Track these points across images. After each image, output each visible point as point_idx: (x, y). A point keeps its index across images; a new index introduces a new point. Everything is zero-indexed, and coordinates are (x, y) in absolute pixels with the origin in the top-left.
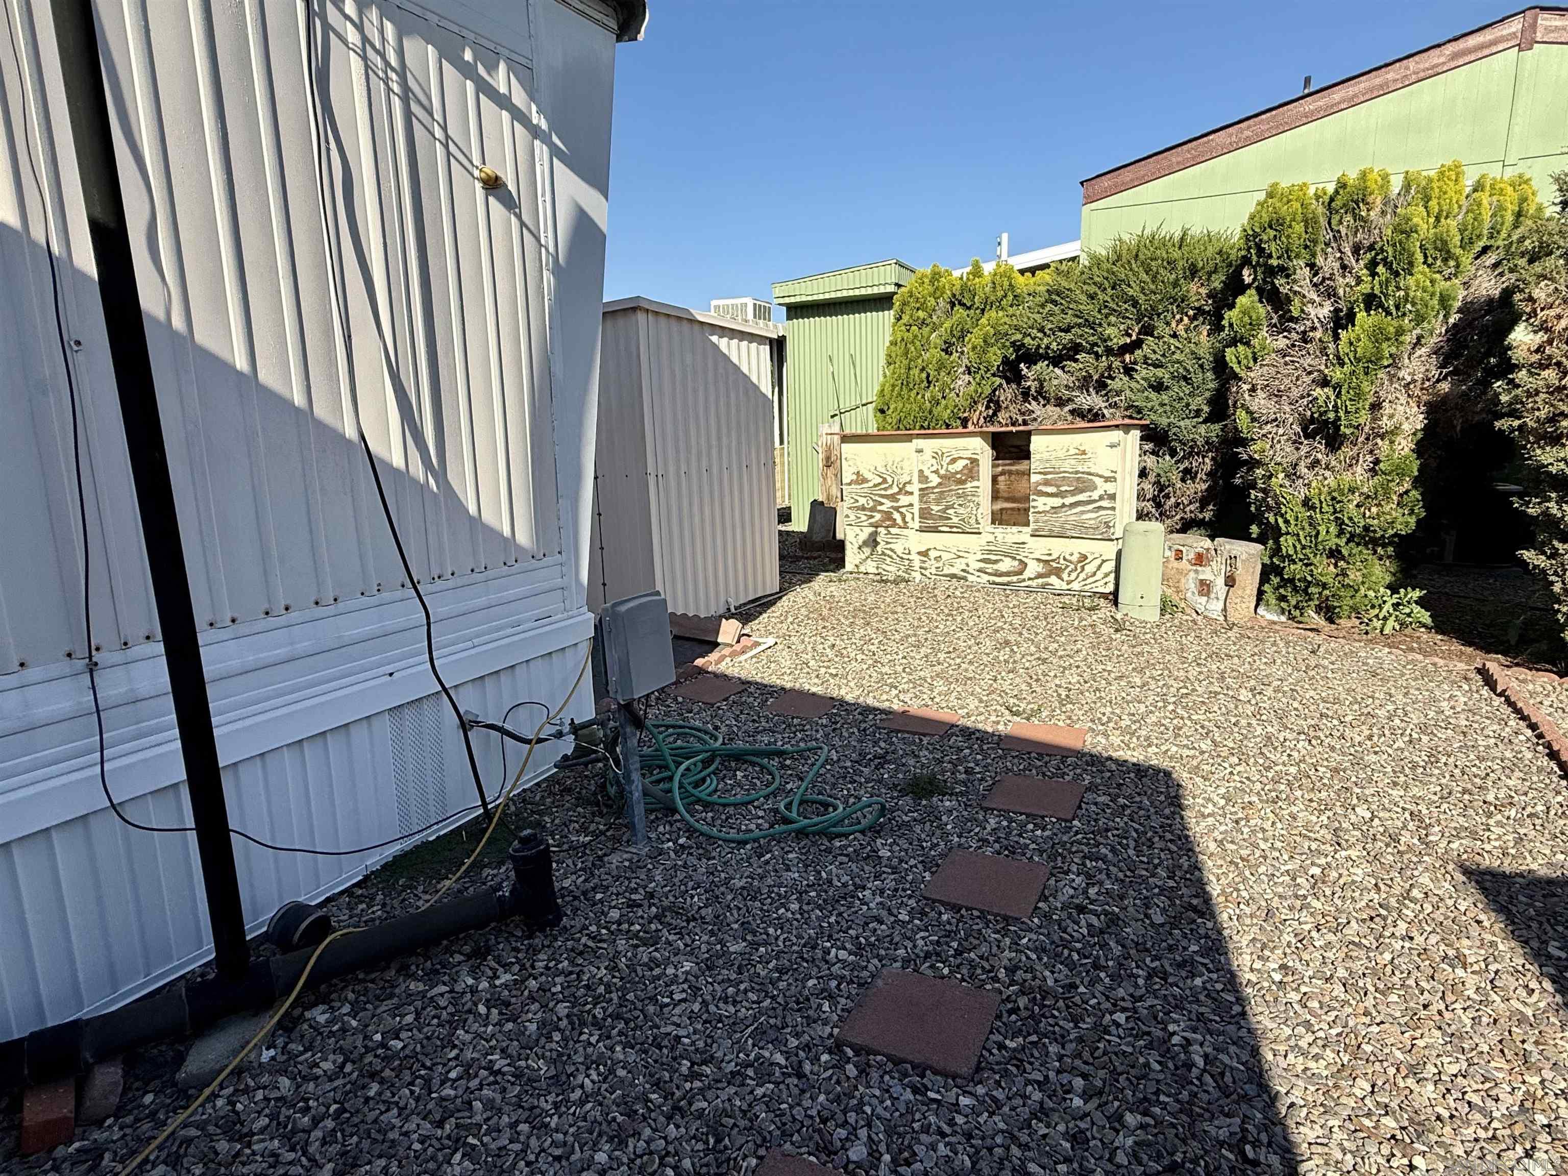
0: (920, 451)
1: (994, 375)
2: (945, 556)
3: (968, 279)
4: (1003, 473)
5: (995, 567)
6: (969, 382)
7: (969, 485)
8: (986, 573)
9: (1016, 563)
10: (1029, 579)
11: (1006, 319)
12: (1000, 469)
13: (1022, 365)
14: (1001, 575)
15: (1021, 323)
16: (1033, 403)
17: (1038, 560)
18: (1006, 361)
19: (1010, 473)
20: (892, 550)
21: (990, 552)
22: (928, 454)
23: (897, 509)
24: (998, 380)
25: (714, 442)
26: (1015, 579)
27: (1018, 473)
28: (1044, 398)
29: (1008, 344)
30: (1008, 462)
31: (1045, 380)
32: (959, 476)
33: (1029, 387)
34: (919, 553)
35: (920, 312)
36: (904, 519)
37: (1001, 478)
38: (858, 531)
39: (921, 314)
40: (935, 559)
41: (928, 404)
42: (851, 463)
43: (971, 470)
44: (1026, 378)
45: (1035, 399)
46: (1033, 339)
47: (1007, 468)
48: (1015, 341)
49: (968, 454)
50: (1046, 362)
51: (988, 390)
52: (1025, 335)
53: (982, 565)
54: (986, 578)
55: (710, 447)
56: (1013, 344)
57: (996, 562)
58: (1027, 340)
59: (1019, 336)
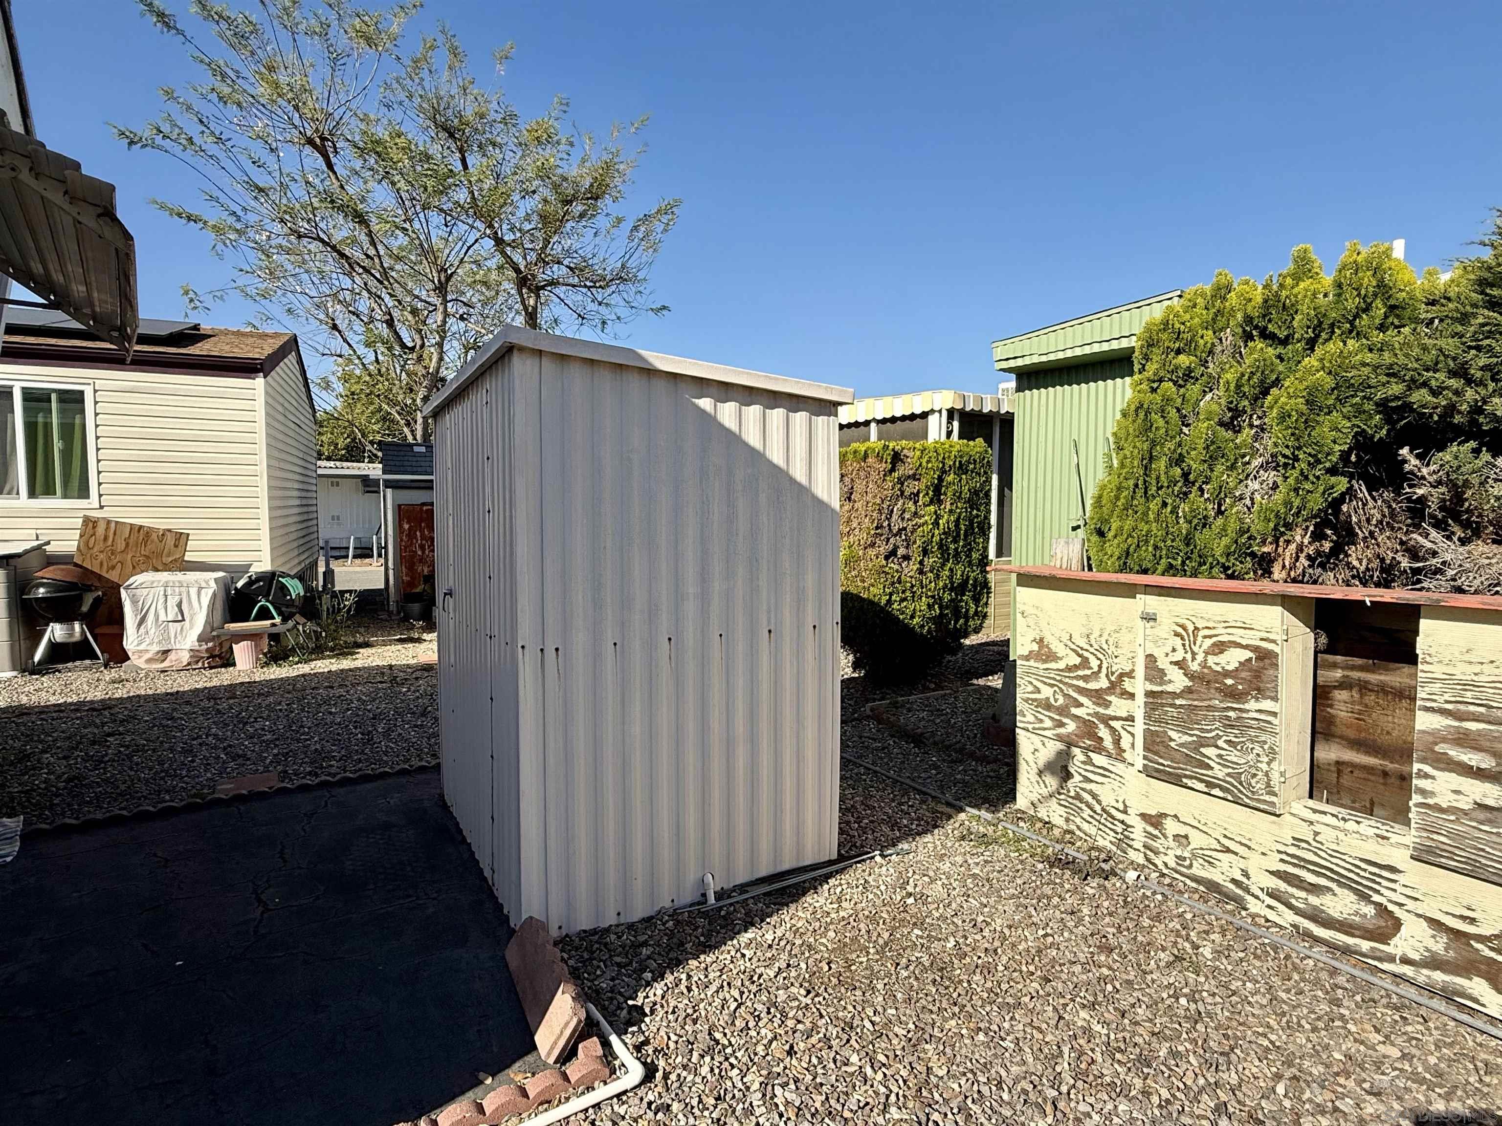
0: (1149, 618)
1: (1333, 471)
2: (1197, 840)
3: (1282, 286)
4: (1344, 685)
5: (1314, 900)
6: (1275, 487)
7: (1252, 705)
8: (1290, 906)
9: (1369, 910)
10: (1406, 961)
11: (1369, 357)
12: (1338, 674)
13: (1405, 451)
14: (1328, 923)
15: (1402, 360)
16: (1433, 533)
17: (1434, 923)
18: (1362, 441)
19: (1364, 687)
20: (1094, 796)
21: (1302, 863)
22: (1165, 627)
23: (1106, 720)
24: (1341, 483)
25: (691, 589)
26: (1365, 945)
27: (1383, 690)
28: (1466, 525)
29: (1369, 406)
30: (1359, 661)
31: (1467, 484)
32: (1229, 682)
33: (1422, 500)
34: (1143, 816)
35: (1182, 357)
36: (1117, 741)
37: (1341, 695)
38: (1039, 745)
39: (1184, 360)
40: (1176, 837)
41: (1184, 527)
42: (1031, 621)
43: (1257, 675)
44: (1414, 479)
45: (1439, 525)
46: (1435, 393)
47: (1356, 675)
48: (1386, 400)
49: (1251, 638)
50: (1472, 444)
51: (1316, 502)
52: (1413, 384)
53: (1283, 886)
54: (1287, 917)
55: (678, 597)
56: (1383, 406)
57: (1314, 889)
58: (1421, 396)
59: (1396, 389)
